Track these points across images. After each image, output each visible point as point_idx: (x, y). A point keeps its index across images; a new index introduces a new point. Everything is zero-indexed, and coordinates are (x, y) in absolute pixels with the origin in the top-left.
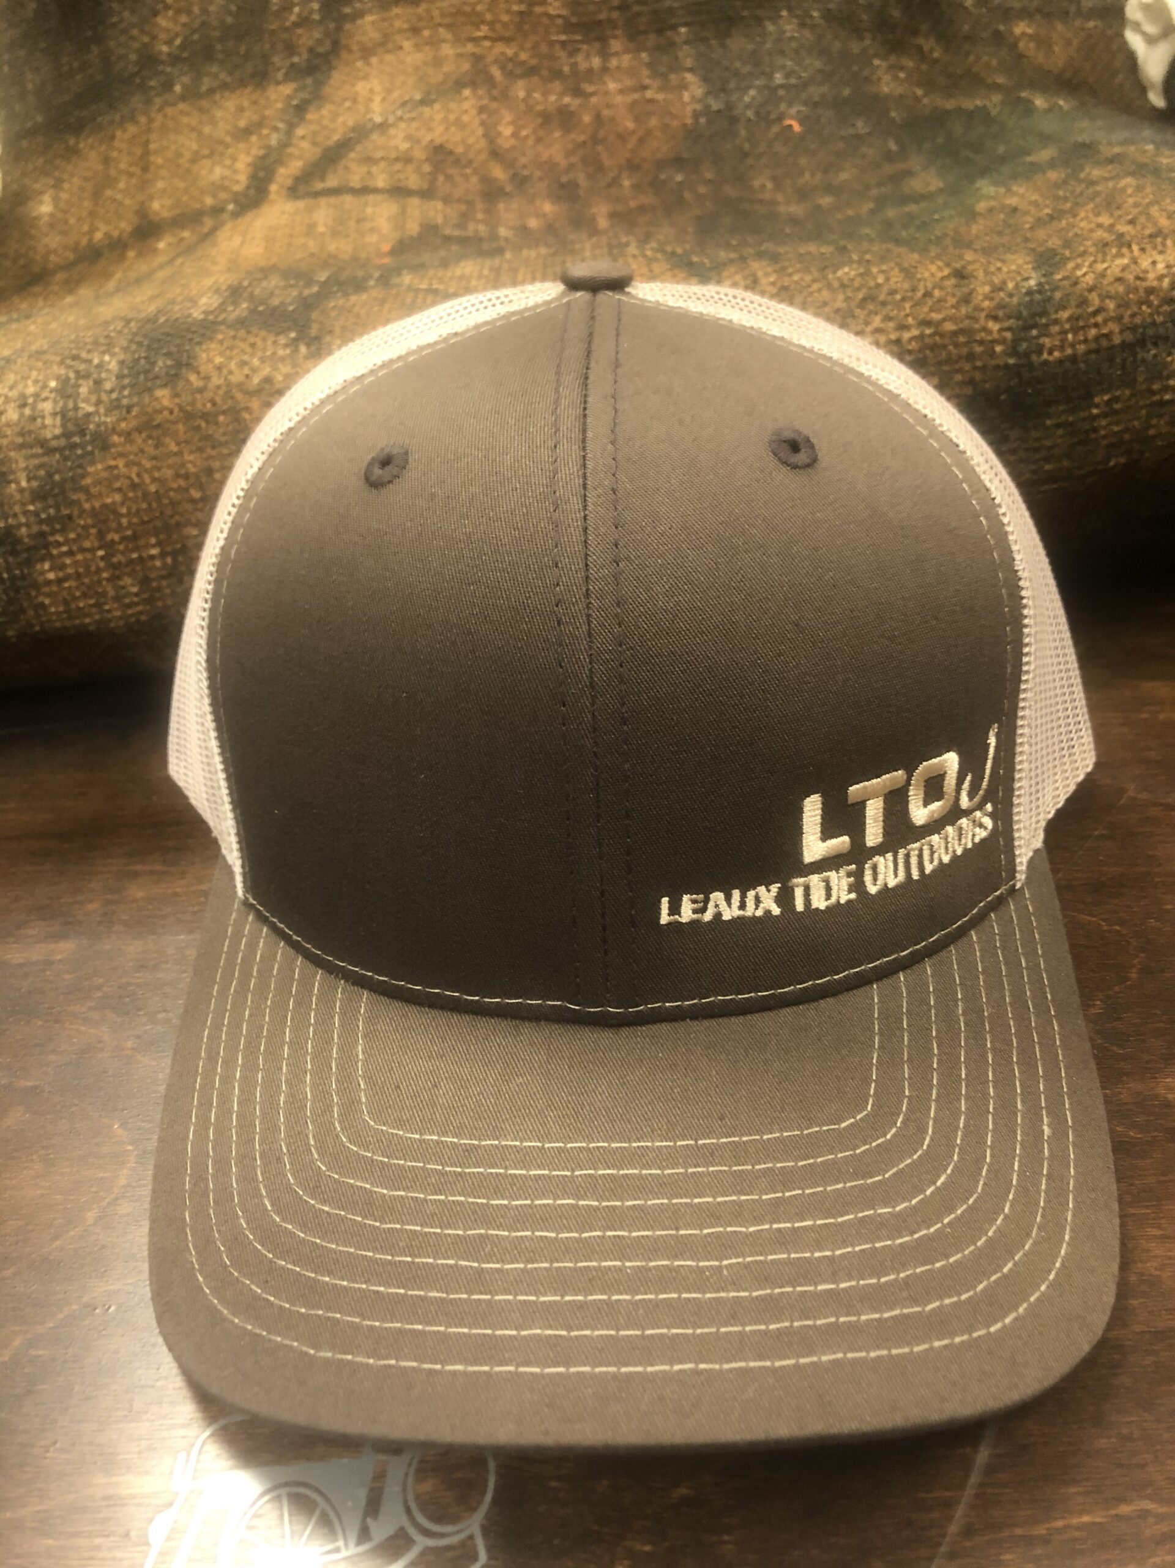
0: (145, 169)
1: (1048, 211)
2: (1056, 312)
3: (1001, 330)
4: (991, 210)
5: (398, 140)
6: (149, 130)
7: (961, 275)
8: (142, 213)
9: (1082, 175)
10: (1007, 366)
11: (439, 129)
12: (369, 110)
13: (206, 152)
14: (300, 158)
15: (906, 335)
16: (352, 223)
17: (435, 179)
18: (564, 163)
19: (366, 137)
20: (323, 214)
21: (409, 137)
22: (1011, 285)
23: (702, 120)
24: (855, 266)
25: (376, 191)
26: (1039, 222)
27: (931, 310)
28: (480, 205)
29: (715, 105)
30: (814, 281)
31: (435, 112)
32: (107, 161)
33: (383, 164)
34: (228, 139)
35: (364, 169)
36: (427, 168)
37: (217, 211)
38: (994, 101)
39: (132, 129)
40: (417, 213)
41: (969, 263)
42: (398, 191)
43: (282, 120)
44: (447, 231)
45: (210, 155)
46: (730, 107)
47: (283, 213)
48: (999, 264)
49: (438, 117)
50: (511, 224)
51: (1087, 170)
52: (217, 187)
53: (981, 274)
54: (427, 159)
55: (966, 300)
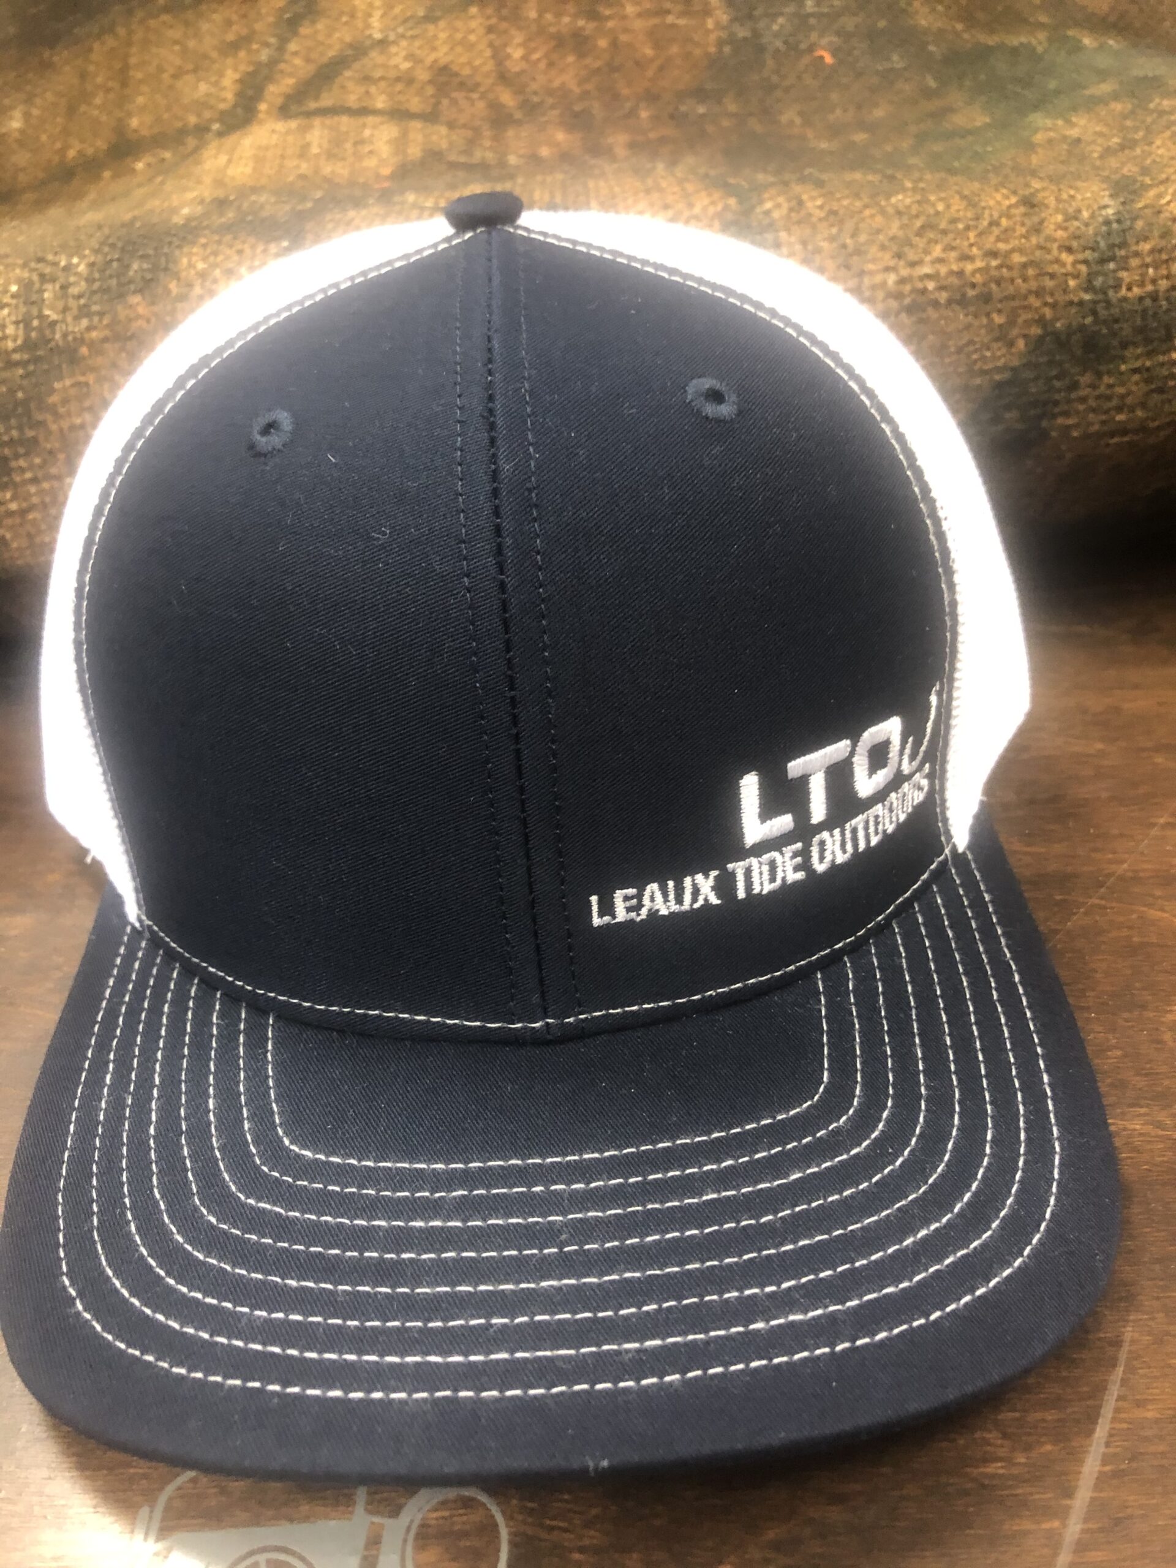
0: (124, 84)
1: (1116, 140)
2: (1137, 243)
3: (1076, 262)
4: (1050, 141)
5: (399, 59)
6: (129, 44)
7: (1030, 203)
8: (120, 129)
9: (1152, 106)
10: (1081, 303)
11: (445, 49)
12: (368, 26)
13: (190, 67)
14: (291, 75)
15: (969, 267)
16: (348, 146)
17: (438, 103)
18: (577, 90)
19: (365, 54)
20: (318, 135)
21: (410, 57)
22: (1085, 214)
23: (727, 49)
24: (909, 193)
25: (375, 112)
26: (1108, 152)
27: (998, 239)
28: (487, 133)
29: (742, 32)
30: (866, 206)
31: (441, 32)
32: (83, 76)
33: (383, 84)
34: (214, 54)
35: (361, 90)
36: (430, 90)
37: (201, 130)
38: (1039, 40)
39: (110, 42)
40: (420, 137)
41: (1037, 191)
42: (399, 114)
43: (274, 36)
44: (453, 157)
45: (195, 70)
46: (756, 34)
47: (273, 131)
48: (1072, 192)
49: (443, 36)
50: (522, 152)
51: (1157, 100)
52: (202, 105)
53: (1052, 201)
54: (430, 82)
55: (1037, 229)
